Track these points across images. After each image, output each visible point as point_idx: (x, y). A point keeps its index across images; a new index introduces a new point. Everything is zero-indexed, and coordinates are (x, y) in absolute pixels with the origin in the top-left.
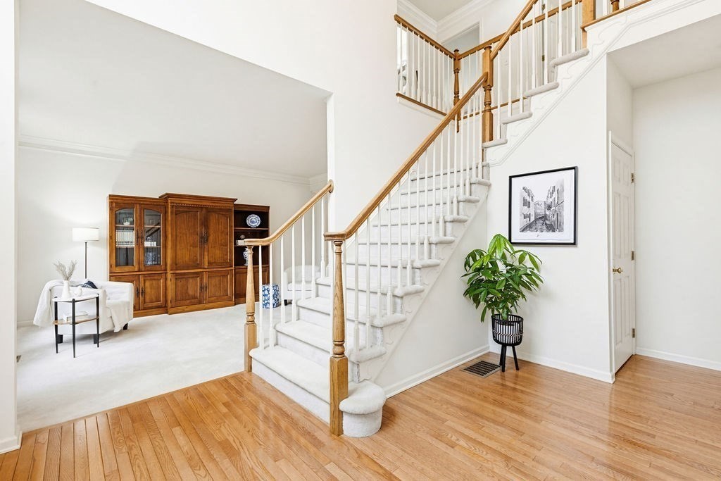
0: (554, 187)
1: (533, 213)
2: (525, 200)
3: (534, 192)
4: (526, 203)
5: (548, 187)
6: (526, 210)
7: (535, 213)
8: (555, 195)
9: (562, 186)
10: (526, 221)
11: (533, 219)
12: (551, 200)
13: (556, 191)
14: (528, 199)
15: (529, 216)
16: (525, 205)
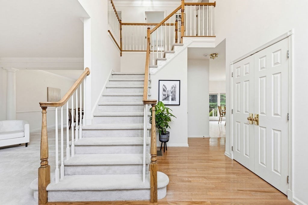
0: (173, 86)
1: (166, 94)
2: (164, 89)
3: (167, 87)
4: (164, 90)
5: (171, 86)
6: (164, 93)
7: (167, 94)
8: (173, 88)
9: (176, 86)
10: (164, 97)
11: (166, 96)
12: (172, 90)
13: (174, 87)
14: (165, 89)
15: (165, 95)
16: (164, 91)
